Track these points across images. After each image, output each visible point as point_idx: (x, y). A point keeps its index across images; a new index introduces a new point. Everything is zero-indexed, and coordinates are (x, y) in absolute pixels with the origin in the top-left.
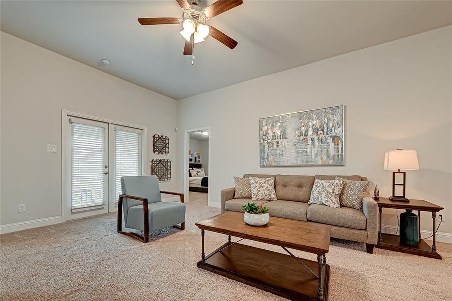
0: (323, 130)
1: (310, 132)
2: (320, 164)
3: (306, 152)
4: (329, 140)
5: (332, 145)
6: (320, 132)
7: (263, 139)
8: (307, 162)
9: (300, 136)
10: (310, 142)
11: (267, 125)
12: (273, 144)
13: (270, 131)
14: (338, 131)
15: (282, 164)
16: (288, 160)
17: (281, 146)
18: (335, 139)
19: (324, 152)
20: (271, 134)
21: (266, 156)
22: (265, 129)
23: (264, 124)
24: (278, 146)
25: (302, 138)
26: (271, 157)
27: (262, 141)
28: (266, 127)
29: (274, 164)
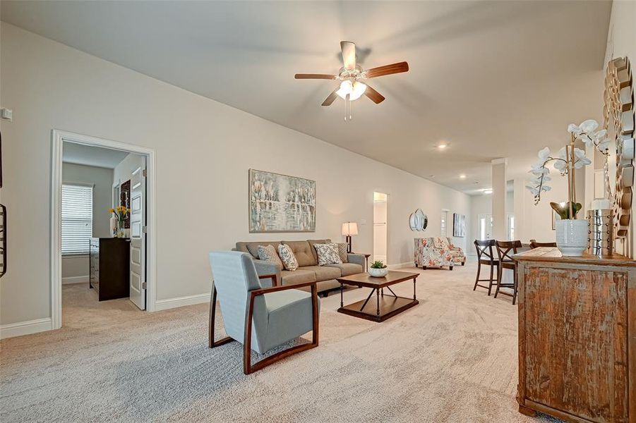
0: (304, 199)
1: (297, 199)
2: (302, 229)
3: (294, 217)
4: (308, 209)
5: (309, 213)
6: (303, 200)
7: (256, 197)
8: (294, 227)
9: (289, 201)
10: (296, 207)
11: (259, 180)
12: (266, 205)
13: (263, 189)
14: (312, 203)
15: (274, 229)
16: (279, 225)
17: (273, 209)
18: (311, 207)
19: (305, 219)
20: (264, 193)
21: (258, 219)
22: (257, 184)
23: (256, 178)
24: (270, 208)
25: (291, 203)
26: (263, 221)
27: (254, 198)
28: (259, 182)
29: (266, 229)
